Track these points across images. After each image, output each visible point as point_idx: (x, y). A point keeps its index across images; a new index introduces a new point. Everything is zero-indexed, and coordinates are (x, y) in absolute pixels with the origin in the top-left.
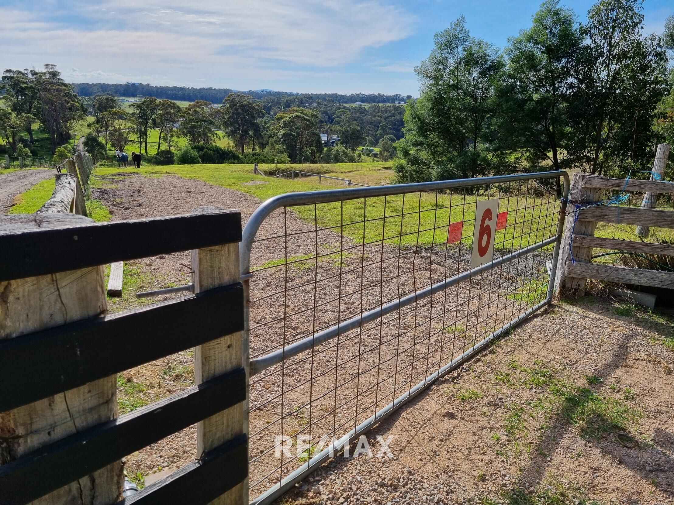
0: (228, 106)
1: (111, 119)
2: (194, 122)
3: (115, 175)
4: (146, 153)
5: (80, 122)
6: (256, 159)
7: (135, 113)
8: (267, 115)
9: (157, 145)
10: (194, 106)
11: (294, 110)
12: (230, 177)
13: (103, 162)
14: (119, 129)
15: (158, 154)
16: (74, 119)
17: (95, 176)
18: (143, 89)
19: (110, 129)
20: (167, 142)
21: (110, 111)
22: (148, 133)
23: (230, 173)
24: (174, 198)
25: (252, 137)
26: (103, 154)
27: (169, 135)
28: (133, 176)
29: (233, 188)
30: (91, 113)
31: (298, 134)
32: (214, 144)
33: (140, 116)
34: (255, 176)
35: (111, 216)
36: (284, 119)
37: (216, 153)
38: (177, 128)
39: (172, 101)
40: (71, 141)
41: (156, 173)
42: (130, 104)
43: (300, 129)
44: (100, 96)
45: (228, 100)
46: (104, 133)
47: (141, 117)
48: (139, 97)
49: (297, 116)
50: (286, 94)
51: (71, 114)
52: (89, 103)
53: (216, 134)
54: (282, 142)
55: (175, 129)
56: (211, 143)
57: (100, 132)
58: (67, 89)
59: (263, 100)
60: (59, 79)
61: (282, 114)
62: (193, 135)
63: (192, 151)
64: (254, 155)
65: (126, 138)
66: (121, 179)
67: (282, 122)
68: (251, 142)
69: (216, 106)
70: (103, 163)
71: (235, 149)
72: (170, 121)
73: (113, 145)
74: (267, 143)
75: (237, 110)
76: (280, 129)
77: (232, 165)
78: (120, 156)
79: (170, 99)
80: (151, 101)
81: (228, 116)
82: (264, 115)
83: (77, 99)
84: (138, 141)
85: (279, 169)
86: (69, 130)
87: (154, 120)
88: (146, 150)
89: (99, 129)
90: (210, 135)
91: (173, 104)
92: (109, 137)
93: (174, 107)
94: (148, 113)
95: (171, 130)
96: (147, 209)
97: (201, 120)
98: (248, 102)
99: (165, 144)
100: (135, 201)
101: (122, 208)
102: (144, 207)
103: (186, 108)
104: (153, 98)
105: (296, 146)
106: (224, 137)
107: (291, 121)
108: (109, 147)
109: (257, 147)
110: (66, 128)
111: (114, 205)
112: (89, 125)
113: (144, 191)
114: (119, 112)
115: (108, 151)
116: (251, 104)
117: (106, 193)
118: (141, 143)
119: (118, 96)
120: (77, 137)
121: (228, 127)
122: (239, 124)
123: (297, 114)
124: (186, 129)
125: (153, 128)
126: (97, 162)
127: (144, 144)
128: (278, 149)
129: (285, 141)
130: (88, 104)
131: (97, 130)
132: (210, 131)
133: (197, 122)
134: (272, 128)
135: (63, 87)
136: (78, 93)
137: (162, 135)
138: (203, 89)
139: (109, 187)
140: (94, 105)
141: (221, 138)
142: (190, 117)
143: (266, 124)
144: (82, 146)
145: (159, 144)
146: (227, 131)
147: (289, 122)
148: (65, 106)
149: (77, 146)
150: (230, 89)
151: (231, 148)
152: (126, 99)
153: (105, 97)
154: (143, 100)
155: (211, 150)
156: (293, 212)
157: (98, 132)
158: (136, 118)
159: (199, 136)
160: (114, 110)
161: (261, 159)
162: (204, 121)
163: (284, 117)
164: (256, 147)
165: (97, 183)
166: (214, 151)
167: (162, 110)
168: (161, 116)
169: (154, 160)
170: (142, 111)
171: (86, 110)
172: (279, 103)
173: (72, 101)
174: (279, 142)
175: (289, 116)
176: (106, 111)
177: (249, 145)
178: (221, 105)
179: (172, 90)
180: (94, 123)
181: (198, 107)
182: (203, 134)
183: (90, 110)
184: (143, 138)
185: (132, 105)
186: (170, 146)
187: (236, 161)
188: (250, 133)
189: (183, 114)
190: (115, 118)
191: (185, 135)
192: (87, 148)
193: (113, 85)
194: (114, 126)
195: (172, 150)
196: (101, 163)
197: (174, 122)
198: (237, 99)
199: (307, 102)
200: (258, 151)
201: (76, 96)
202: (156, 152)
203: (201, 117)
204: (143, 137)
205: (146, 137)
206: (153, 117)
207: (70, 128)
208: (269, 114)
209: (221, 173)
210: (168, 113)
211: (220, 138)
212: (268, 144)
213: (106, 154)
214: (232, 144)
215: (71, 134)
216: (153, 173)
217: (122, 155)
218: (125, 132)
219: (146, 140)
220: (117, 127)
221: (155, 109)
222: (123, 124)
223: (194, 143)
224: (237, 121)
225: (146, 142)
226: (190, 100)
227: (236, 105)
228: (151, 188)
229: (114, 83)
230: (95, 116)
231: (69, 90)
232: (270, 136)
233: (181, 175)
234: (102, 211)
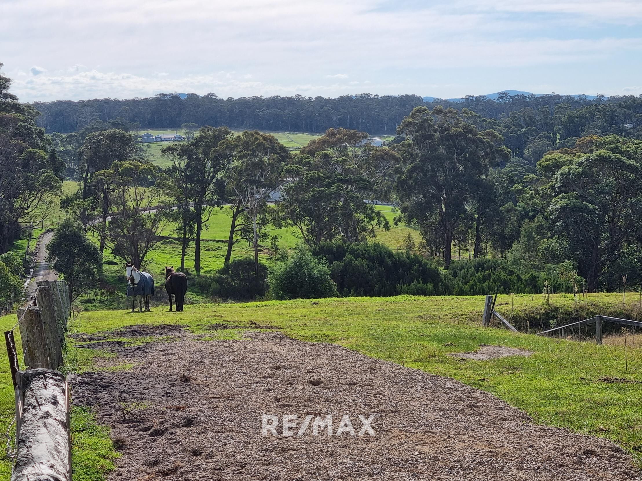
0: (410, 138)
1: (119, 184)
2: (321, 186)
3: (123, 334)
4: (197, 267)
5: (45, 196)
6: (485, 279)
7: (175, 168)
8: (516, 159)
9: (225, 247)
10: (324, 143)
11: (591, 142)
12: (422, 337)
13: (90, 294)
14: (136, 210)
15: (224, 271)
16: (31, 188)
17: (76, 336)
18: (198, 106)
19: (115, 209)
20: (249, 240)
21: (116, 166)
22: (204, 218)
23: (418, 323)
24: (278, 400)
25: (473, 219)
26: (93, 274)
27: (256, 220)
28: (169, 335)
29: (432, 369)
30: (71, 173)
31: (604, 208)
32: (370, 241)
33: (186, 176)
34: (490, 332)
35: (117, 454)
36: (565, 169)
37: (376, 264)
38: (276, 202)
39: (268, 134)
40: (21, 242)
41: (225, 327)
42: (165, 146)
43: (609, 194)
44: (95, 129)
45: (410, 124)
46: (97, 222)
47: (189, 179)
48: (186, 127)
49: (601, 158)
50: (569, 99)
51: (27, 178)
52: (69, 147)
53: (378, 214)
54: (558, 232)
55: (271, 205)
56: (364, 239)
57: (91, 218)
58: (22, 117)
59: (503, 119)
60: (6, 96)
61: (556, 155)
62: (318, 218)
63: (313, 262)
64: (480, 267)
65: (149, 231)
66: (138, 344)
67: (557, 175)
68: (471, 234)
69: (377, 140)
70: (91, 297)
71: (426, 252)
72: (258, 184)
73: (116, 252)
74: (516, 236)
75: (433, 148)
76: (551, 197)
77: (422, 298)
78: (137, 281)
79: (262, 129)
80: (215, 137)
81: (409, 167)
82: (506, 158)
83: (43, 140)
84: (178, 239)
85: (556, 310)
86: (19, 216)
87: (220, 184)
88: (197, 259)
89: (88, 212)
90: (362, 217)
91: (272, 140)
92: (110, 229)
93: (273, 150)
94: (208, 165)
95: (262, 208)
96: (210, 435)
97: (340, 181)
98: (465, 127)
99: (244, 243)
100: (178, 409)
101: (146, 430)
102: (200, 428)
103: (303, 151)
104: (222, 128)
105: (598, 243)
106: (397, 221)
107: (584, 173)
108: (107, 254)
109: (487, 247)
110: (11, 212)
111: (125, 421)
112: (65, 204)
113: (199, 381)
114: (137, 167)
115: (105, 267)
116: (470, 131)
117: (105, 387)
118: (185, 243)
119: (138, 128)
120: (36, 234)
121: (408, 196)
122: (439, 188)
123: (602, 152)
124: (301, 203)
125: (218, 204)
126: (78, 294)
127: (192, 244)
128: (547, 249)
129: (566, 227)
130: (66, 152)
131: (83, 213)
132: (361, 207)
133: (329, 185)
134: (529, 192)
135: (14, 114)
136: (46, 127)
137: (239, 221)
138: (345, 100)
139: (111, 367)
140: (81, 154)
141: (391, 223)
142: (311, 173)
143: (512, 182)
144: (44, 254)
145: (231, 243)
146: (406, 204)
147: (578, 176)
148: (15, 158)
149: (34, 254)
150: (417, 94)
151: (415, 252)
152: (155, 133)
153: (107, 132)
154: (197, 134)
155: (363, 257)
156: (618, 450)
157: (85, 218)
158: (177, 181)
159: (333, 220)
160: (126, 164)
161: (499, 279)
162: (348, 182)
163: (564, 164)
164: (483, 245)
165: (82, 355)
166: (371, 259)
167: (241, 158)
168: (240, 173)
169: (215, 286)
170: (193, 164)
171: (62, 165)
172: (549, 126)
173: (33, 146)
174: (549, 229)
175: (577, 160)
176: (107, 167)
177: (465, 240)
178: (391, 138)
179: (268, 107)
180: (77, 197)
181: (333, 145)
182: (343, 215)
183: (70, 164)
184: (191, 232)
185: (170, 149)
186: (257, 249)
187: (430, 286)
188: (468, 208)
189: (294, 167)
190: (127, 183)
191: (296, 219)
192: (55, 260)
193: (127, 103)
194: (124, 204)
195: (263, 259)
196: (85, 296)
197: (272, 186)
198: (436, 121)
199: (628, 118)
200: (489, 256)
201: (42, 132)
202: (218, 264)
203: (339, 170)
204: (192, 228)
205: (200, 229)
206: (220, 175)
207: (21, 212)
208: (521, 155)
209: (394, 323)
210: (256, 165)
211: (387, 224)
212: (518, 238)
213: (100, 272)
214: (418, 238)
215: (23, 225)
216: (217, 327)
217: (142, 277)
218: (149, 217)
219: (198, 234)
220: (131, 204)
221: (226, 156)
222: (146, 196)
223: (318, 240)
224: (434, 177)
225: (198, 241)
226: (311, 129)
227: (431, 137)
228: (215, 373)
229: (130, 98)
230: (80, 180)
231: (26, 121)
232: (523, 216)
233: (289, 332)
234: (95, 439)
